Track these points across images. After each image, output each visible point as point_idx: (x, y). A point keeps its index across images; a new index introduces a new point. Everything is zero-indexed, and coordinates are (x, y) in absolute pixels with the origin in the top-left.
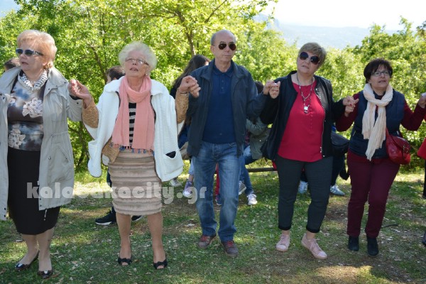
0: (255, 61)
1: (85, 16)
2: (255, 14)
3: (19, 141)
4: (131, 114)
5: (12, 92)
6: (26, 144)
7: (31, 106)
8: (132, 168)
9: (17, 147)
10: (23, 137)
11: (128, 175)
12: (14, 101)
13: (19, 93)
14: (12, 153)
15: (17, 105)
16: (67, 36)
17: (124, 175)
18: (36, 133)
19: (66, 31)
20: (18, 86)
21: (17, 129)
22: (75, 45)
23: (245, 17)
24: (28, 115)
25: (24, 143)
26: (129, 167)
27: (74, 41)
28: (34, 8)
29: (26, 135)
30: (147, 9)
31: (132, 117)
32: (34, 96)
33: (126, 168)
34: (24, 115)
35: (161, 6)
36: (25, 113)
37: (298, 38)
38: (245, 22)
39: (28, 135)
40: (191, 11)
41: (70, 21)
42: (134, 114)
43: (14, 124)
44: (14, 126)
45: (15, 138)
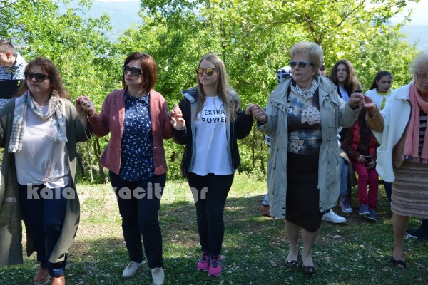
0: (375, 65)
1: (208, 25)
2: (390, 16)
3: (298, 147)
4: (422, 122)
5: (288, 102)
6: (305, 149)
7: (308, 113)
8: (420, 172)
9: (296, 151)
10: (302, 142)
11: (415, 179)
12: (291, 110)
13: (295, 102)
14: (291, 157)
15: (296, 113)
16: (193, 45)
17: (411, 179)
18: (313, 138)
19: (191, 40)
20: (292, 96)
21: (296, 135)
22: (199, 53)
23: (379, 19)
24: (307, 122)
25: (303, 147)
26: (416, 172)
27: (197, 49)
28: (164, 20)
29: (305, 140)
30: (278, 16)
31: (424, 125)
32: (309, 104)
33: (413, 172)
34: (303, 123)
35: (292, 12)
36: (303, 121)
37: (419, 39)
38: (379, 25)
39: (306, 141)
40: (324, 16)
41: (195, 30)
42: (425, 121)
43: (293, 131)
44: (292, 133)
45: (294, 144)
